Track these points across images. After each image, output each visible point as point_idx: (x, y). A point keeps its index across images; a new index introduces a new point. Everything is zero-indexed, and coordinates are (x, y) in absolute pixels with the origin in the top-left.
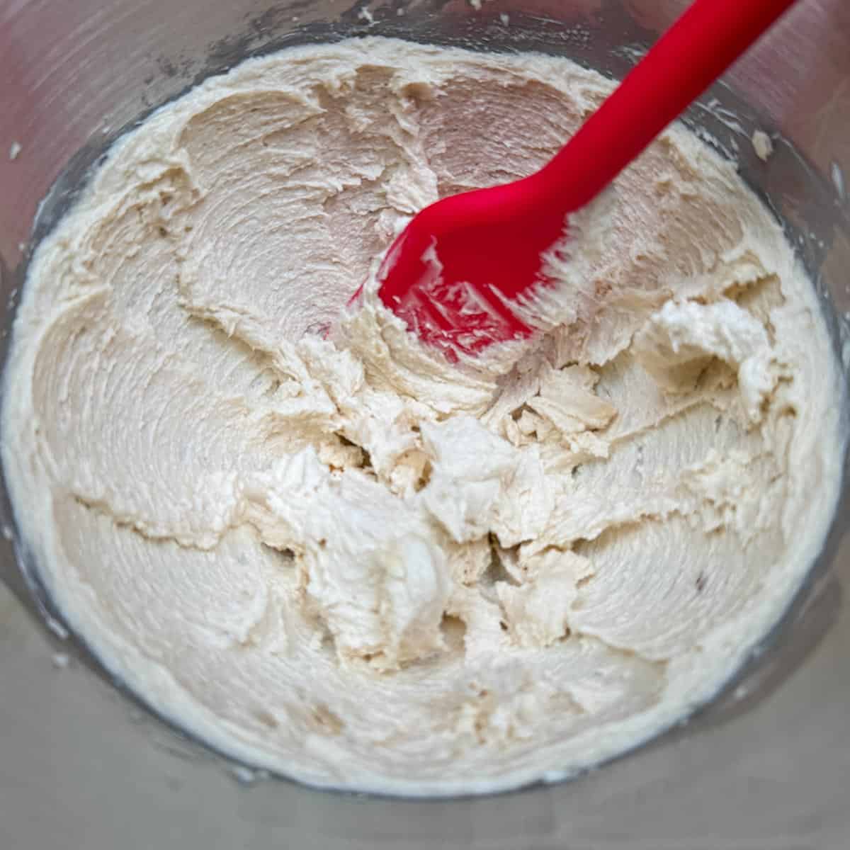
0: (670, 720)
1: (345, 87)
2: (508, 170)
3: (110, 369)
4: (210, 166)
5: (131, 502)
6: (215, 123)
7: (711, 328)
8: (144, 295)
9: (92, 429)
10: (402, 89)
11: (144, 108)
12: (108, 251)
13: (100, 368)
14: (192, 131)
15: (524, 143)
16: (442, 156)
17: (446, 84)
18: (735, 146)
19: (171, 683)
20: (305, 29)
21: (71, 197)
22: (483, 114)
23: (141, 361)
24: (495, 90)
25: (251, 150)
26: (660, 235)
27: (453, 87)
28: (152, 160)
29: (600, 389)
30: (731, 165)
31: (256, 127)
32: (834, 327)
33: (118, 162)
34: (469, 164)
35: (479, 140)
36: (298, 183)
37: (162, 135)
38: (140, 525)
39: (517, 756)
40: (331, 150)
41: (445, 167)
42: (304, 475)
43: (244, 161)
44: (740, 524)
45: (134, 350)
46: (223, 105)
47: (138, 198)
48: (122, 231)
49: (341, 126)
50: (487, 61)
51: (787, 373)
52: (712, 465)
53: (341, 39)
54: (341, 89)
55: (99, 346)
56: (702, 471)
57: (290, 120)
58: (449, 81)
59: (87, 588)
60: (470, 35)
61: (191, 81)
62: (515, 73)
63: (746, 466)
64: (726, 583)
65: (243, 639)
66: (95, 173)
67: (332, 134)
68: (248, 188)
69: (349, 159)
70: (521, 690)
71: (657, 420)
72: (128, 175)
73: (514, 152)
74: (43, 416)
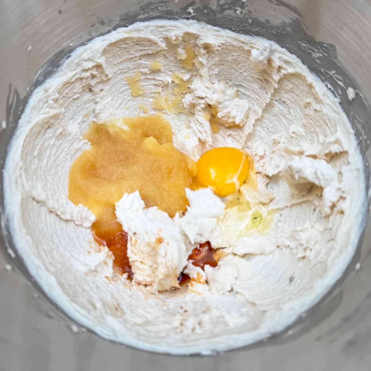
0: (260, 338)
1: (177, 40)
2: (244, 85)
3: (58, 145)
4: (115, 65)
5: (56, 203)
6: (119, 47)
7: (313, 171)
8: (79, 115)
9: (46, 169)
10: (202, 44)
11: (90, 37)
12: (65, 95)
13: (54, 144)
14: (108, 49)
15: (252, 75)
16: (216, 75)
17: (221, 45)
18: (340, 92)
19: (55, 283)
20: (164, 13)
21: (52, 70)
22: (236, 60)
23: (72, 143)
24: (243, 51)
25: (134, 61)
26: (304, 125)
27: (224, 47)
28: (89, 60)
29: (269, 186)
30: (337, 100)
31: (137, 51)
32: (367, 179)
33: (75, 59)
34: (227, 80)
35: (233, 71)
36: (152, 77)
37: (95, 50)
38: (59, 213)
39: (193, 341)
40: (169, 65)
41: (217, 79)
42: (133, 203)
43: (130, 65)
44: (312, 257)
45: (70, 138)
46: (124, 40)
47: (81, 75)
48: (72, 88)
49: (174, 56)
50: (240, 38)
51: (344, 195)
52: (306, 229)
53: (179, 19)
54: (176, 40)
55: (55, 135)
56: (301, 231)
57: (152, 50)
58: (222, 44)
59: (29, 238)
60: (234, 26)
61: (112, 28)
62: (251, 45)
63: (321, 232)
64: (301, 281)
65: (93, 269)
66: (64, 62)
67: (170, 58)
68: (130, 76)
69: (176, 70)
70: (204, 312)
71: (289, 204)
72: (78, 64)
73: (247, 78)
74: (25, 162)
